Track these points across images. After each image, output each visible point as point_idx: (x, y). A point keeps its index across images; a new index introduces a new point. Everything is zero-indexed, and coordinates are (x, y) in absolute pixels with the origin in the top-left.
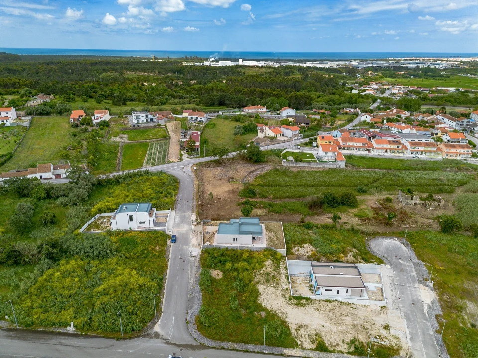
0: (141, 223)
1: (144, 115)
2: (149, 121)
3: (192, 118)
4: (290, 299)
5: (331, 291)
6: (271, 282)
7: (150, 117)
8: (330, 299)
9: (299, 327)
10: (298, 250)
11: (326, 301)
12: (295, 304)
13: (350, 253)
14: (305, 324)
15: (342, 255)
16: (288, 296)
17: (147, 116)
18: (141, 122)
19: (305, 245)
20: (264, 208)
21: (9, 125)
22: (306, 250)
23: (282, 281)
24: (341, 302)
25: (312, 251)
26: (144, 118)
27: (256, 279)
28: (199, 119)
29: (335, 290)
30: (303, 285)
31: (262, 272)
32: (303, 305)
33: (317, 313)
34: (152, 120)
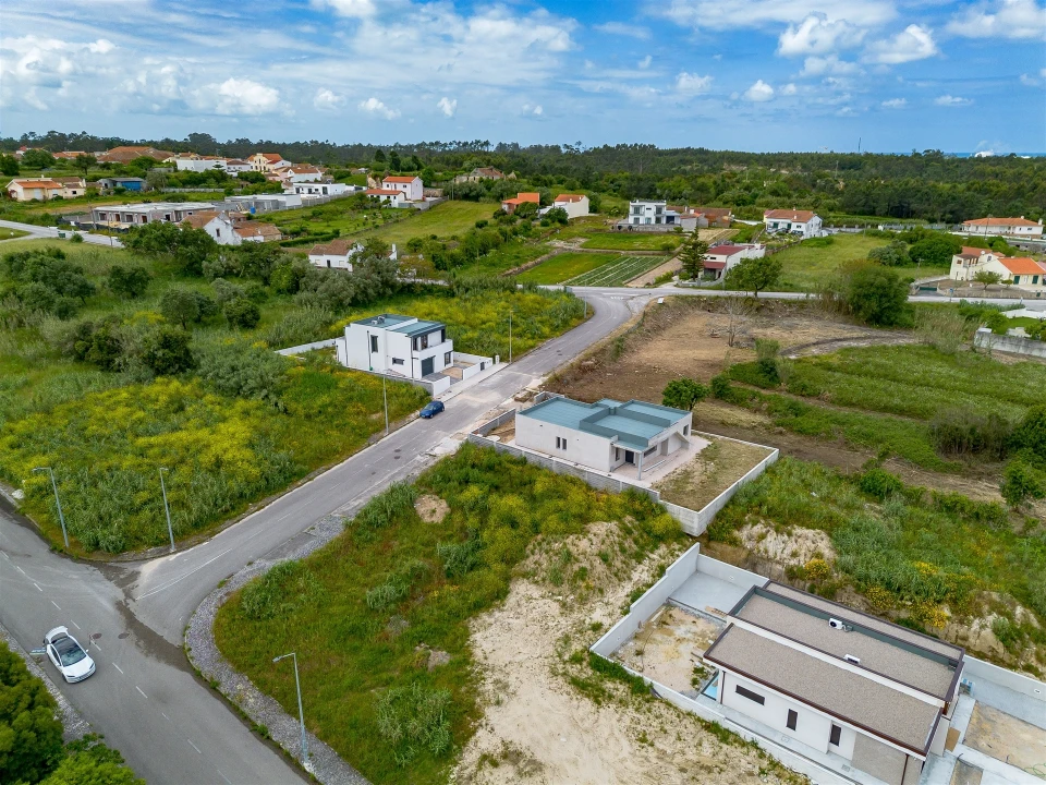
0: (395, 361)
1: (653, 206)
2: (664, 221)
3: (776, 225)
4: (576, 659)
5: (760, 700)
6: (565, 587)
7: (666, 212)
8: (733, 727)
9: (505, 756)
10: (762, 537)
11: (712, 727)
12: (575, 682)
13: (991, 619)
14: (539, 757)
15: (946, 612)
16: (576, 647)
17: (659, 210)
18: (642, 221)
19: (798, 530)
20: (769, 413)
21: (397, 206)
22: (792, 546)
23: (610, 597)
24: (775, 765)
25: (819, 556)
26: (651, 214)
27: (529, 564)
28: (794, 228)
29: (777, 705)
30: (686, 649)
31: (556, 546)
32: (599, 696)
33: (626, 747)
34: (670, 219)
